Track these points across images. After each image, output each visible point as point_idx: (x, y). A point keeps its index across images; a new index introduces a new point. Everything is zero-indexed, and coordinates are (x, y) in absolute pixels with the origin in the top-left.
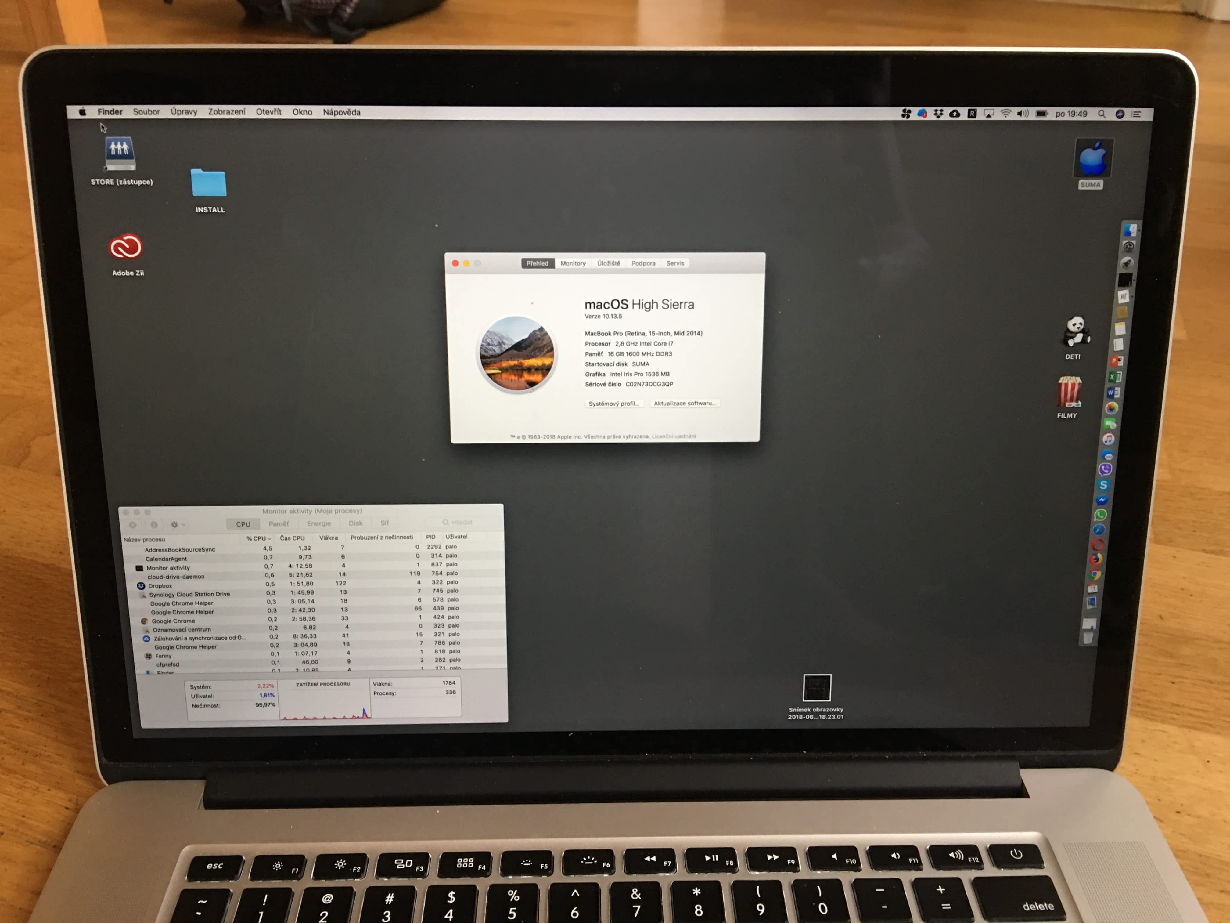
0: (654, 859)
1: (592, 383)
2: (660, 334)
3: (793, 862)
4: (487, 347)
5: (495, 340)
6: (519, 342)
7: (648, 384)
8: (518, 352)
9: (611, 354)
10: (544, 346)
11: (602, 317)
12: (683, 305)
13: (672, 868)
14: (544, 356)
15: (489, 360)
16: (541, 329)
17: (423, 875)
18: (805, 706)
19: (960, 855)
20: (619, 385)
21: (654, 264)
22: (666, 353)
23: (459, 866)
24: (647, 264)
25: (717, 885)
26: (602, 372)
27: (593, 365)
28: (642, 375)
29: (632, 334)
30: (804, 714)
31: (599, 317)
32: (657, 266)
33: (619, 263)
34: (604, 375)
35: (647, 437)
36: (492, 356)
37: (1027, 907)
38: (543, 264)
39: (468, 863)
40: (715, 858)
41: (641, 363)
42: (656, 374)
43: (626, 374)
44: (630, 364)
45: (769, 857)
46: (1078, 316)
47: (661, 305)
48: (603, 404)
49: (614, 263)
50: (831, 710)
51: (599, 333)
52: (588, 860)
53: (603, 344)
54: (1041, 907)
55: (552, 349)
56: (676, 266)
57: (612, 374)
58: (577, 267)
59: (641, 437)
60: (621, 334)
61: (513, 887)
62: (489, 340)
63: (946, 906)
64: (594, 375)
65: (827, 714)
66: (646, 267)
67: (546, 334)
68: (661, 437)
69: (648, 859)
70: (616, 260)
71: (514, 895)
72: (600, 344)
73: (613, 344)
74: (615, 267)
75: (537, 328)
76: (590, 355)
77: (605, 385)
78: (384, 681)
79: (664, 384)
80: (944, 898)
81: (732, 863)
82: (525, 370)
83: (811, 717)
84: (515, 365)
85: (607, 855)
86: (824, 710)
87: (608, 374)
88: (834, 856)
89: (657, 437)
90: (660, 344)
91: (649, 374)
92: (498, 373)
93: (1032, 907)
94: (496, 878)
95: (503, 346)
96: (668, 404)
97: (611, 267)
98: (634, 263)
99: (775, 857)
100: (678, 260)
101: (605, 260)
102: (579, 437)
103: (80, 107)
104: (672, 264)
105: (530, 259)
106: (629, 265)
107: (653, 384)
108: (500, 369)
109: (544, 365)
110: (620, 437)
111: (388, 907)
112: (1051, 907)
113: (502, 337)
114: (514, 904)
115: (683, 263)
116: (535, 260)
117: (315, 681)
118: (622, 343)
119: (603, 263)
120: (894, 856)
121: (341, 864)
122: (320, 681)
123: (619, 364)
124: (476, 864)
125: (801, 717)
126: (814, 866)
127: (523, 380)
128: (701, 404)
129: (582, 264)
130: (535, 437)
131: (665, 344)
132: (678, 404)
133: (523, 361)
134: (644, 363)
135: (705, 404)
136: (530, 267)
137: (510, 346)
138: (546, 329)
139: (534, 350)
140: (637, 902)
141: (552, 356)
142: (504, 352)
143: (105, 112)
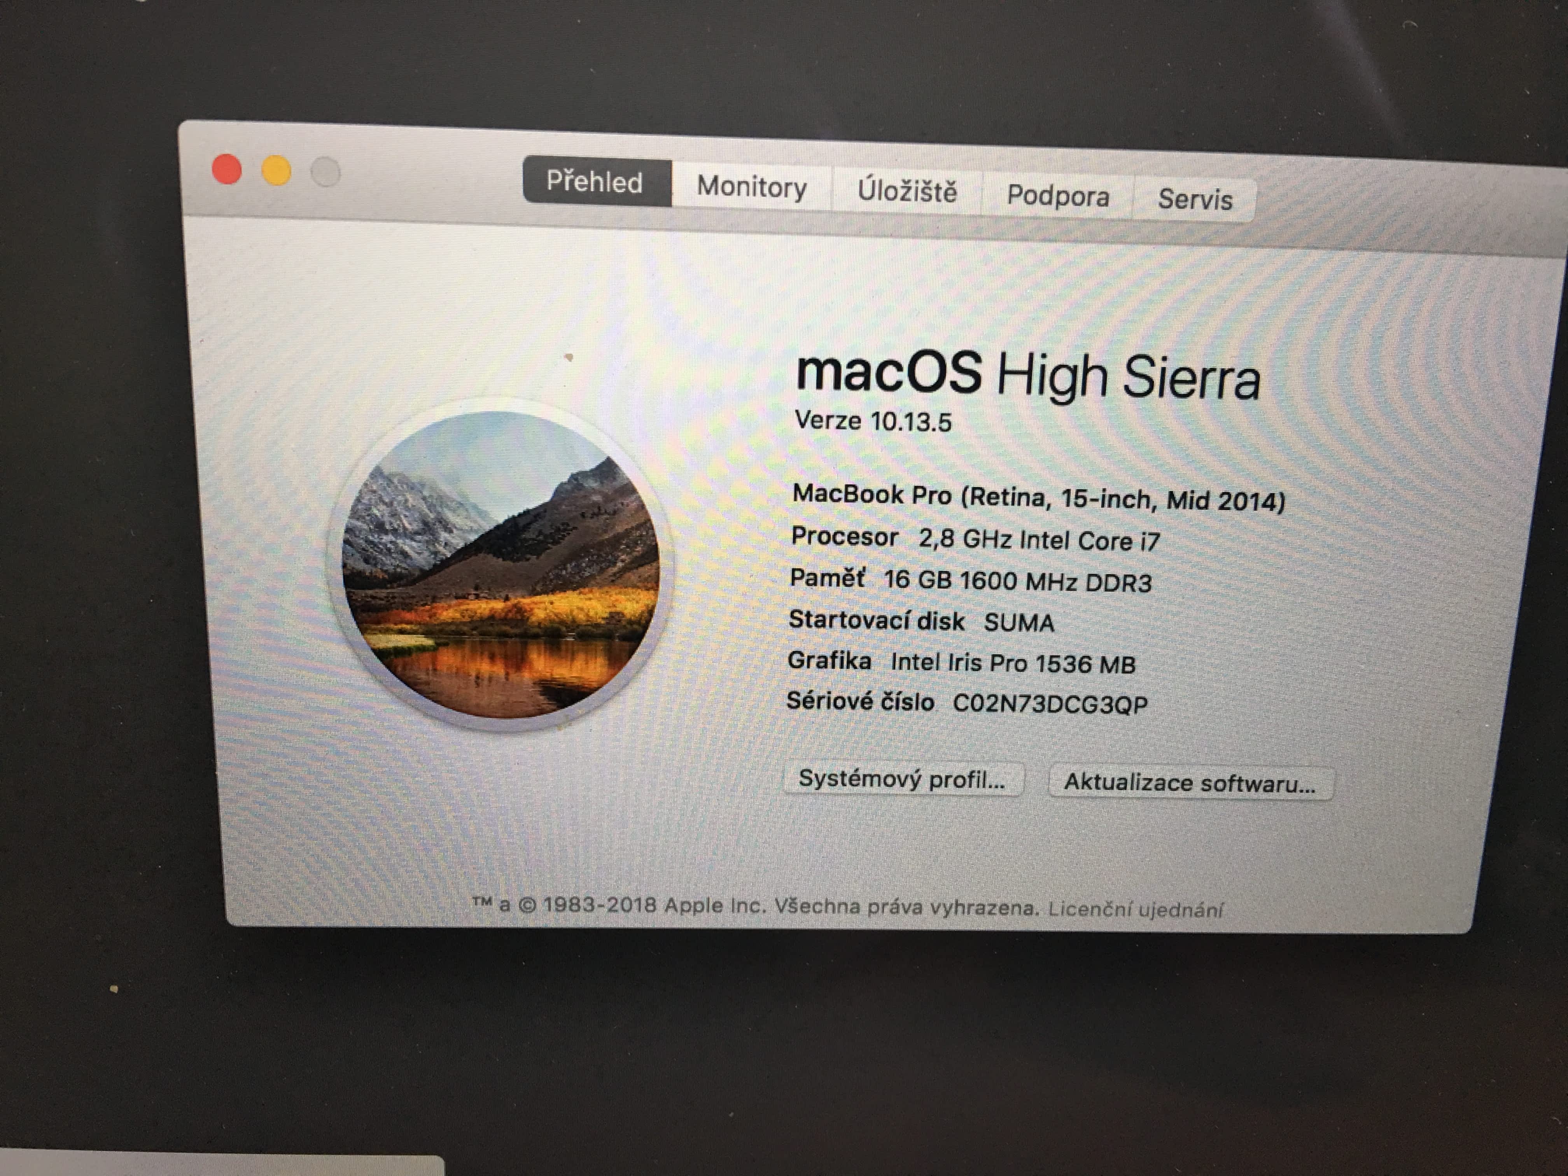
1: (815, 696)
2: (1108, 500)
4: (374, 538)
5: (407, 508)
6: (512, 522)
7: (1044, 704)
8: (508, 563)
9: (899, 579)
10: (617, 539)
11: (868, 423)
12: (1213, 379)
14: (616, 580)
15: (382, 593)
16: (608, 468)
20: (928, 704)
21: (1105, 200)
22: (1128, 582)
24: (1071, 198)
26: (857, 651)
27: (822, 622)
28: (1020, 665)
29: (992, 498)
31: (855, 422)
32: (1114, 209)
33: (949, 192)
34: (867, 663)
35: (1029, 910)
36: (395, 579)
38: (618, 184)
41: (1022, 617)
42: (1081, 664)
43: (955, 663)
44: (975, 623)
47: (1119, 377)
48: (855, 779)
49: (929, 193)
51: (851, 493)
53: (868, 539)
55: (652, 554)
56: (1198, 213)
57: (898, 662)
58: (768, 202)
59: (1004, 909)
60: (945, 498)
62: (382, 507)
64: (823, 663)
66: (1068, 210)
67: (629, 489)
68: (1083, 911)
70: (940, 178)
72: (853, 538)
73: (909, 539)
74: (934, 207)
76: (813, 580)
77: (866, 702)
79: (1112, 705)
82: (536, 636)
84: (492, 617)
87: (882, 663)
89: (1066, 911)
90: (1104, 543)
91: (1052, 664)
92: (422, 649)
95: (444, 536)
96: (1123, 784)
97: (916, 206)
98: (1015, 192)
100: (1206, 187)
101: (892, 177)
102: (753, 907)
104: (1181, 201)
105: (561, 162)
106: (997, 202)
107: (1064, 704)
108: (427, 634)
109: (615, 617)
110: (918, 909)
113: (440, 500)
115: (1227, 203)
116: (583, 165)
118: (948, 536)
119: (882, 191)
123: (928, 622)
128: (1253, 786)
129: (792, 190)
130: (574, 904)
131: (1126, 543)
132: (1161, 785)
133: (526, 601)
134: (1035, 618)
135: (1270, 786)
136: (562, 196)
137: (473, 537)
138: (629, 470)
139: (575, 555)
141: (653, 583)
142: (446, 563)
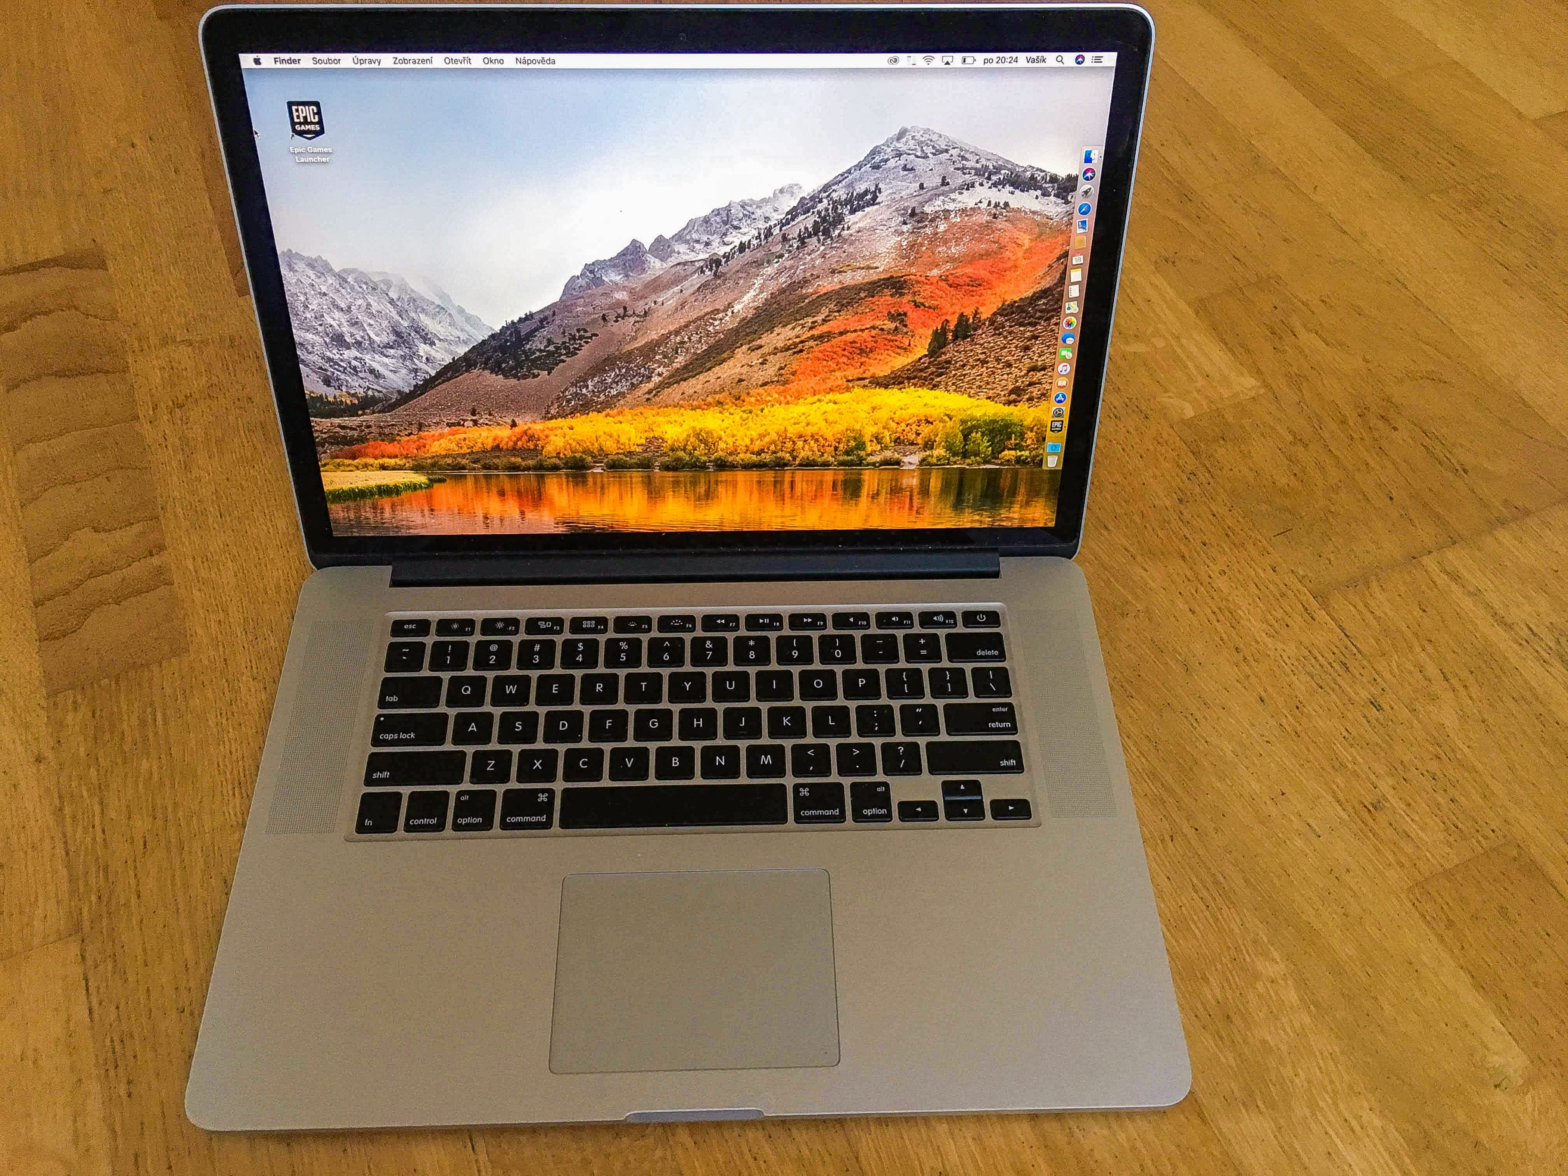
0: (723, 621)
19: (941, 618)
39: (591, 624)
40: (767, 621)
45: (805, 620)
54: (989, 653)
61: (623, 640)
63: (924, 652)
69: (719, 621)
71: (624, 646)
80: (923, 647)
85: (691, 619)
93: (983, 653)
94: (611, 634)
99: (810, 620)
111: (537, 653)
112: (996, 653)
114: (624, 651)
120: (894, 619)
121: (500, 625)
124: (596, 625)
140: (709, 650)
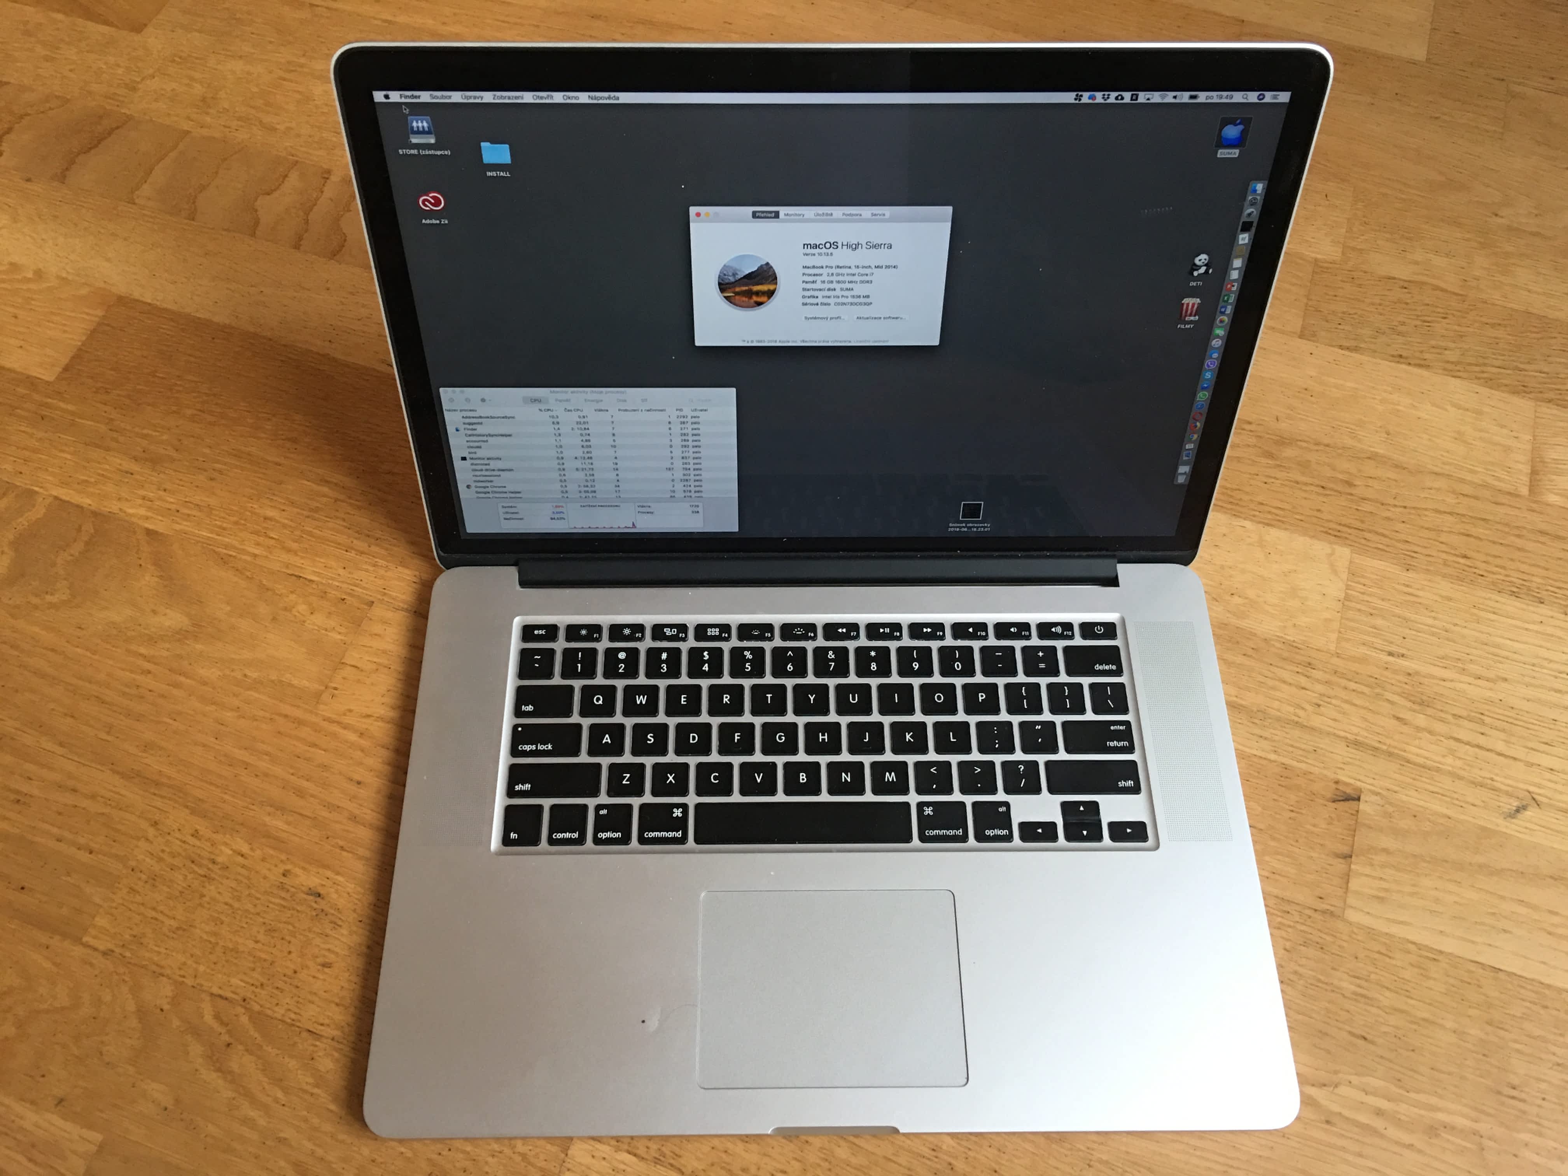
1: (807, 303)
2: (863, 267)
3: (941, 633)
4: (724, 277)
5: (730, 272)
6: (749, 274)
7: (852, 304)
8: (749, 281)
9: (823, 282)
10: (769, 276)
11: (817, 255)
12: (883, 246)
13: (857, 637)
14: (769, 283)
15: (725, 286)
16: (767, 264)
17: (684, 640)
18: (962, 522)
20: (829, 304)
21: (861, 215)
22: (868, 282)
23: (709, 634)
24: (854, 215)
25: (887, 650)
26: (816, 295)
27: (808, 290)
28: (847, 297)
29: (841, 267)
30: (960, 527)
31: (814, 255)
32: (862, 217)
33: (832, 214)
34: (817, 297)
35: (850, 342)
36: (728, 284)
37: (1098, 667)
38: (769, 215)
41: (847, 288)
42: (859, 297)
43: (834, 297)
44: (838, 289)
46: (1203, 253)
47: (864, 246)
48: (815, 318)
49: (827, 215)
50: (981, 525)
51: (814, 267)
52: (798, 631)
53: (817, 275)
55: (776, 278)
56: (878, 217)
57: (823, 297)
58: (797, 217)
59: (845, 342)
60: (832, 267)
62: (726, 271)
64: (809, 297)
65: (977, 528)
66: (854, 217)
67: (771, 267)
68: (861, 342)
70: (829, 212)
72: (814, 275)
73: (825, 274)
74: (828, 217)
75: (765, 263)
76: (807, 282)
77: (817, 304)
78: (645, 504)
79: (865, 304)
81: (898, 634)
82: (754, 294)
83: (966, 529)
84: (746, 290)
86: (976, 525)
87: (820, 297)
88: (971, 630)
89: (857, 342)
90: (862, 275)
91: (853, 297)
92: (733, 296)
95: (737, 276)
96: (868, 318)
97: (825, 217)
98: (844, 214)
100: (880, 212)
101: (821, 212)
102: (796, 342)
103: (384, 93)
104: (875, 215)
105: (759, 212)
106: (841, 216)
107: (856, 304)
108: (734, 293)
109: (769, 290)
110: (828, 342)
113: (736, 270)
115: (884, 215)
116: (763, 212)
117: (595, 504)
118: (832, 274)
119: (818, 215)
122: (598, 504)
123: (829, 290)
125: (958, 529)
126: (955, 637)
127: (752, 301)
128: (893, 318)
129: (802, 215)
130: (761, 341)
131: (867, 275)
132: (875, 318)
133: (752, 287)
134: (850, 288)
135: (897, 318)
136: (759, 217)
137: (742, 276)
138: (772, 264)
139: (762, 279)
141: (776, 284)
142: (737, 281)
143: (406, 97)
